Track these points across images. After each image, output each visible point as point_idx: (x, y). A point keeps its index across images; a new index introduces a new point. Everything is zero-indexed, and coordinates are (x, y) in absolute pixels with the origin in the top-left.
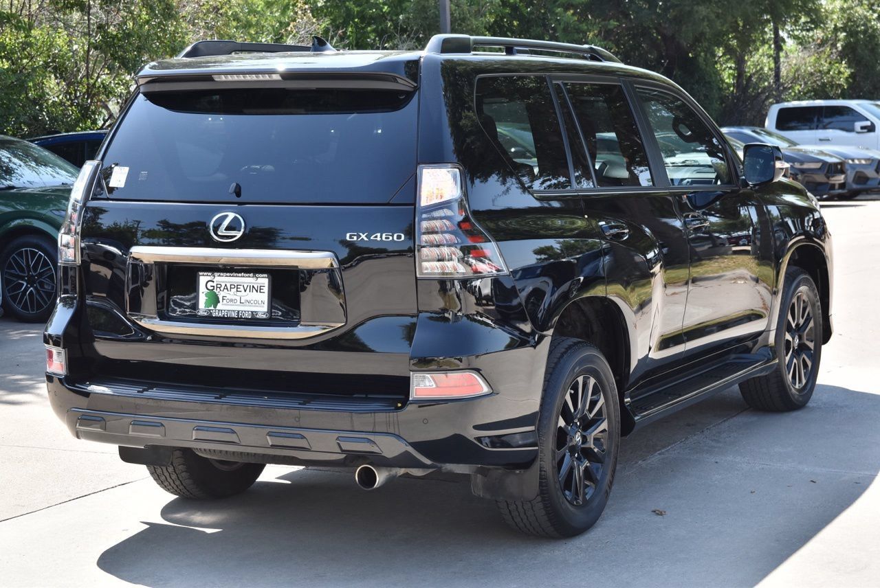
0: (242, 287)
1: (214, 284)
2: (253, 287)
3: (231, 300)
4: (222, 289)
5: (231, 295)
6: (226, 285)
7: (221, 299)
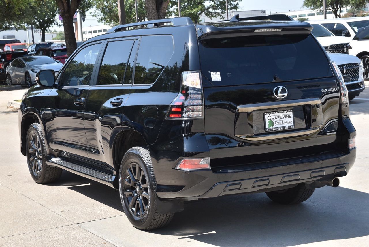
0: (282, 117)
1: (271, 117)
2: (287, 116)
3: (279, 123)
4: (274, 119)
5: (278, 121)
6: (276, 117)
7: (274, 123)
